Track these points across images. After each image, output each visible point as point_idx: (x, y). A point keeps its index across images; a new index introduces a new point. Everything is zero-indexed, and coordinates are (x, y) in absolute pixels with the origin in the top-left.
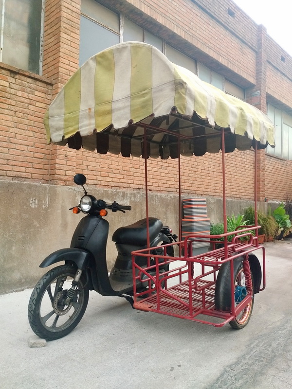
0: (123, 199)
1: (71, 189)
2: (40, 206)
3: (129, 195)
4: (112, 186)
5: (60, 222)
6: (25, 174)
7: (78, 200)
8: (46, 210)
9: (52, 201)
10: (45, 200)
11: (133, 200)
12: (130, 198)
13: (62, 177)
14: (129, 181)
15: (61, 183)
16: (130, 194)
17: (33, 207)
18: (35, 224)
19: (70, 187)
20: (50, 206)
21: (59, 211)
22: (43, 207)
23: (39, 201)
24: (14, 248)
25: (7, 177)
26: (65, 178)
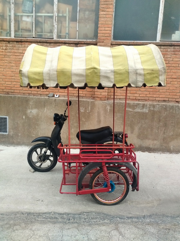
0: (143, 108)
1: (104, 102)
2: (85, 111)
3: (148, 106)
4: (139, 100)
5: (97, 120)
6: (82, 94)
7: (108, 108)
8: (89, 113)
9: (92, 108)
10: (88, 108)
11: (152, 109)
12: (149, 108)
13: (98, 96)
14: (155, 96)
15: (98, 99)
16: (150, 105)
17: (82, 111)
18: (83, 119)
19: (103, 101)
20: (91, 111)
21: (96, 114)
22: (87, 111)
23: (85, 109)
24: (73, 130)
25: (74, 96)
26: (100, 96)
